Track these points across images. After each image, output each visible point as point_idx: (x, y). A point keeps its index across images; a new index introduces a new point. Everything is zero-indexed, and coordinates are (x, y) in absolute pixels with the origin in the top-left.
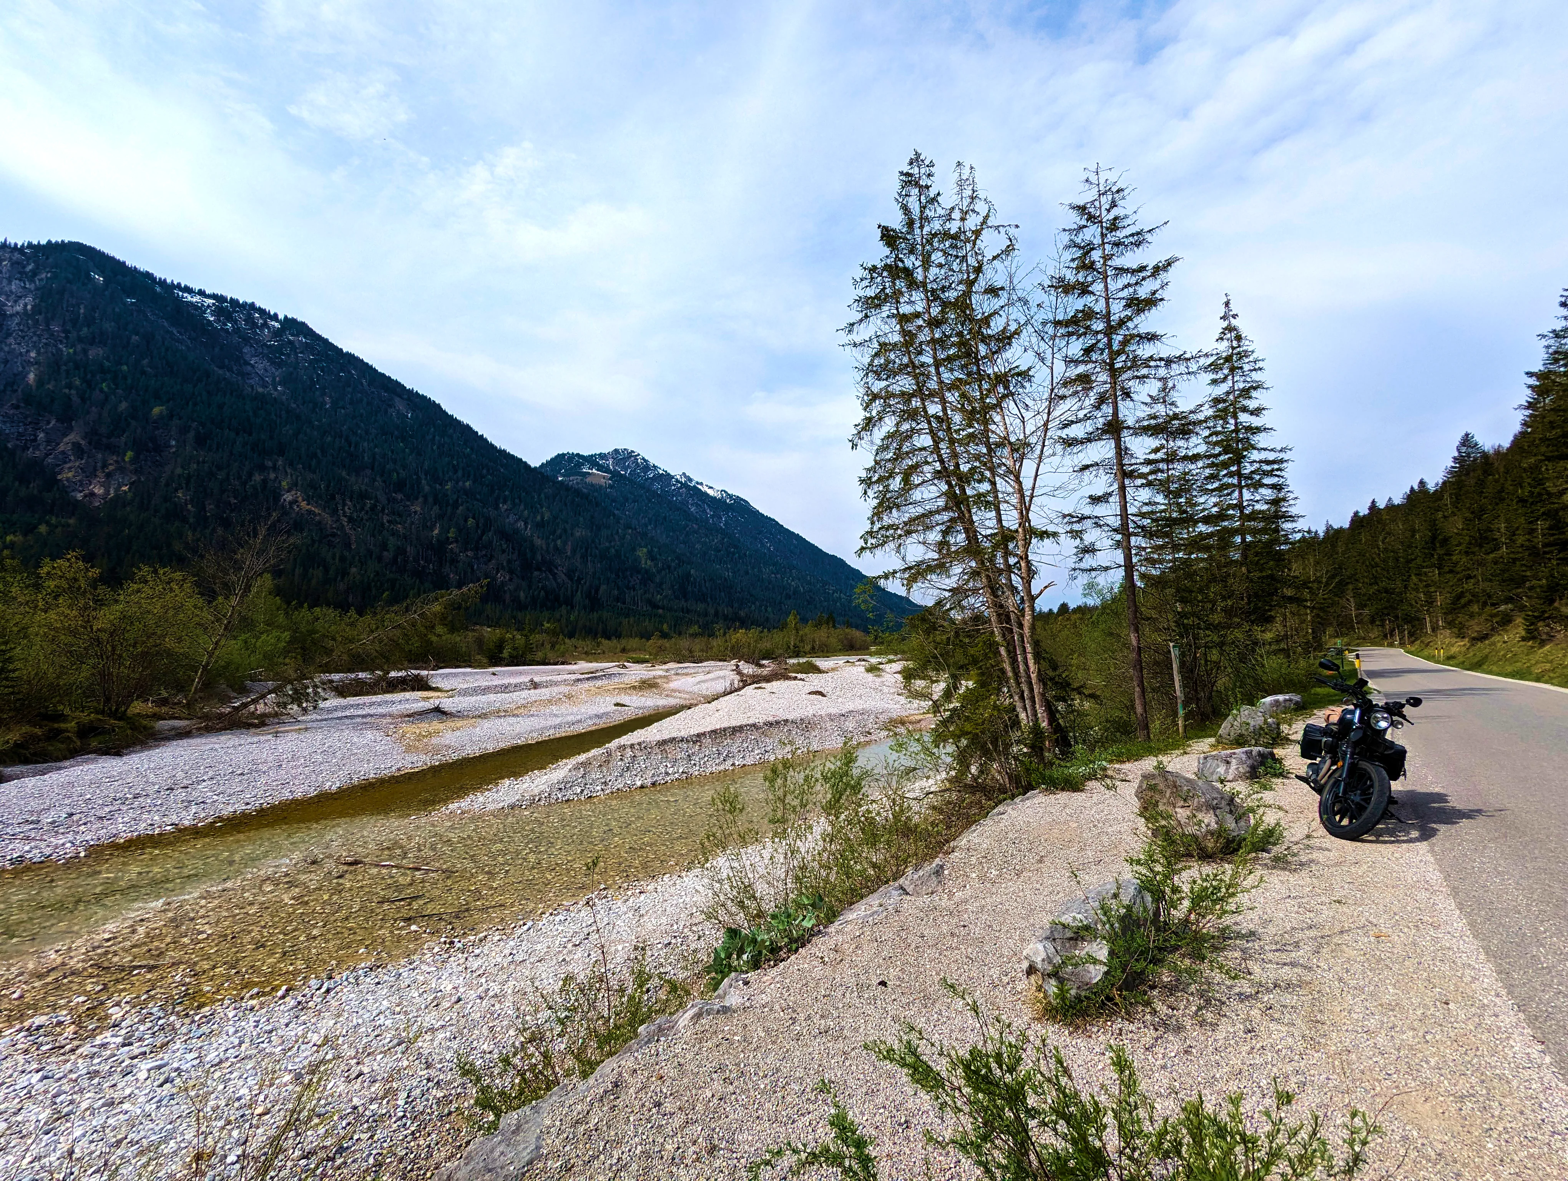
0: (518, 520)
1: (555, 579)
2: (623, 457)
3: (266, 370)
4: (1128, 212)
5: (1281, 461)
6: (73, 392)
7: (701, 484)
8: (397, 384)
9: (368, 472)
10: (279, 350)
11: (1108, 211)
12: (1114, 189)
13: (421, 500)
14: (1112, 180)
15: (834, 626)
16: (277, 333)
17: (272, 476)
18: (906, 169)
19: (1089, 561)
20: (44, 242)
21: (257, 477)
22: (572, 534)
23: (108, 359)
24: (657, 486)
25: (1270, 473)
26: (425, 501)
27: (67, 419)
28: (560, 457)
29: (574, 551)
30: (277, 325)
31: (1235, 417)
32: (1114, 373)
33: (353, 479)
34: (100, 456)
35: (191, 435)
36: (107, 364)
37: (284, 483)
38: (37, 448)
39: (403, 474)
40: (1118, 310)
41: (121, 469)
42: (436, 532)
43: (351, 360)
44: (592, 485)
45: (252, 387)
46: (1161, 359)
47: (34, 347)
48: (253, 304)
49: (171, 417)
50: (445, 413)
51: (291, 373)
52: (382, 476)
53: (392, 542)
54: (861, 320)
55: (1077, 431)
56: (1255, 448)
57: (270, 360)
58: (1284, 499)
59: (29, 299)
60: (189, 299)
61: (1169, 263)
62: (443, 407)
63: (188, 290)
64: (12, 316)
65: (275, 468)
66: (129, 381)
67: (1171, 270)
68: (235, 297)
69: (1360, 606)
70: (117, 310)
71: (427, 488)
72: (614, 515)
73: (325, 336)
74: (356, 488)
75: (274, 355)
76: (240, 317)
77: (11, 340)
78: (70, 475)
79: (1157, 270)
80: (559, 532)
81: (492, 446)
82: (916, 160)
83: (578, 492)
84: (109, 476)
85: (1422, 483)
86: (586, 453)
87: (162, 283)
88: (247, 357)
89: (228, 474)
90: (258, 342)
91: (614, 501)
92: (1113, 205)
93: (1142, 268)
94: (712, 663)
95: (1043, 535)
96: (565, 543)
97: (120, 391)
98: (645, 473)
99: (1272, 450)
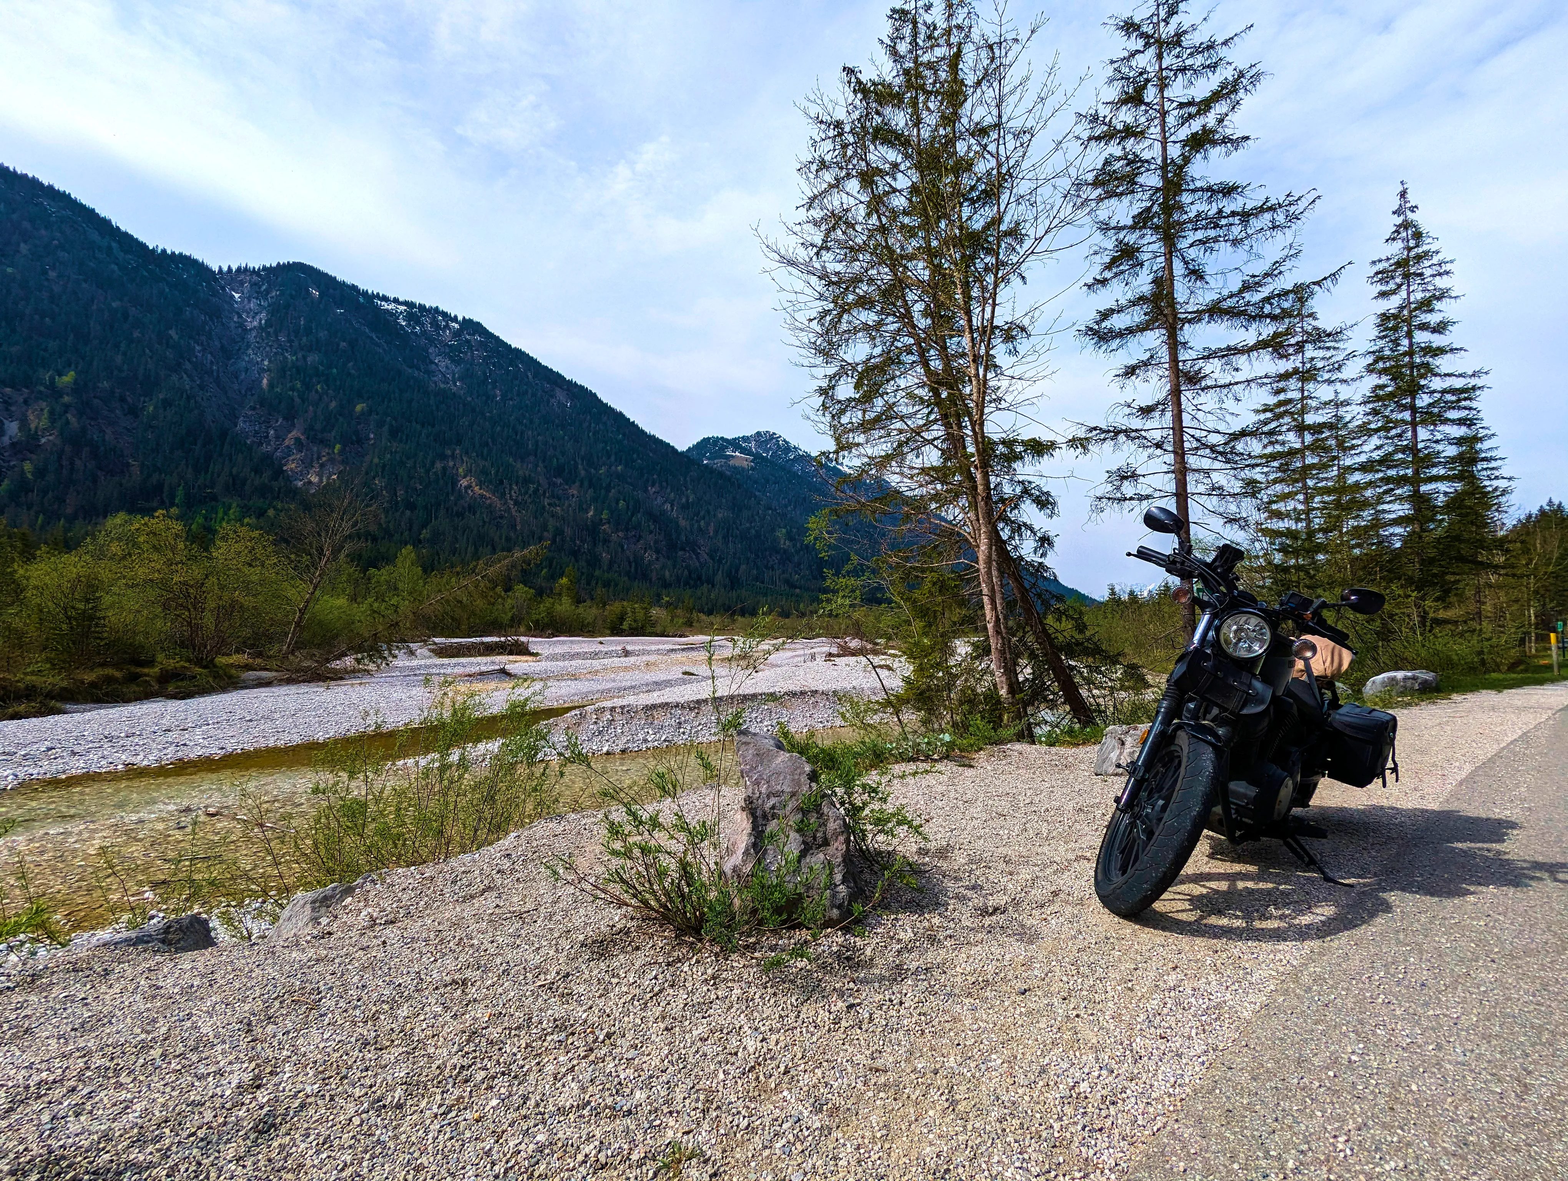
0: (665, 502)
1: (698, 558)
2: (765, 439)
3: (447, 367)
5: (1472, 389)
6: (295, 394)
8: (558, 375)
9: (532, 458)
10: (458, 349)
13: (577, 484)
16: (457, 334)
17: (451, 464)
20: (274, 265)
21: (439, 465)
22: (715, 515)
23: (322, 364)
24: (797, 467)
25: (1454, 406)
26: (581, 486)
27: (290, 417)
28: (706, 441)
29: (716, 532)
30: (457, 326)
31: (1409, 335)
33: (519, 465)
34: (315, 449)
35: (386, 428)
36: (321, 368)
37: (461, 470)
38: (268, 444)
39: (562, 460)
41: (332, 460)
42: (591, 513)
43: (519, 354)
44: (735, 468)
45: (435, 383)
47: (267, 356)
48: (437, 309)
49: (371, 412)
50: (600, 401)
51: (468, 370)
52: (544, 461)
53: (551, 523)
56: (1436, 375)
57: (450, 358)
58: (1478, 437)
59: (263, 315)
60: (386, 307)
62: (599, 396)
63: (385, 299)
64: (251, 329)
65: (453, 456)
66: (338, 383)
68: (422, 302)
70: (329, 320)
71: (583, 473)
72: (755, 497)
73: (496, 334)
74: (521, 473)
75: (453, 354)
76: (424, 319)
77: (250, 351)
78: (293, 466)
80: (702, 514)
81: (642, 431)
83: (721, 475)
84: (322, 466)
86: (729, 436)
87: (365, 294)
88: (432, 357)
89: (415, 463)
90: (441, 342)
91: (756, 482)
96: (708, 524)
97: (330, 392)
98: (786, 454)
99: (1460, 375)
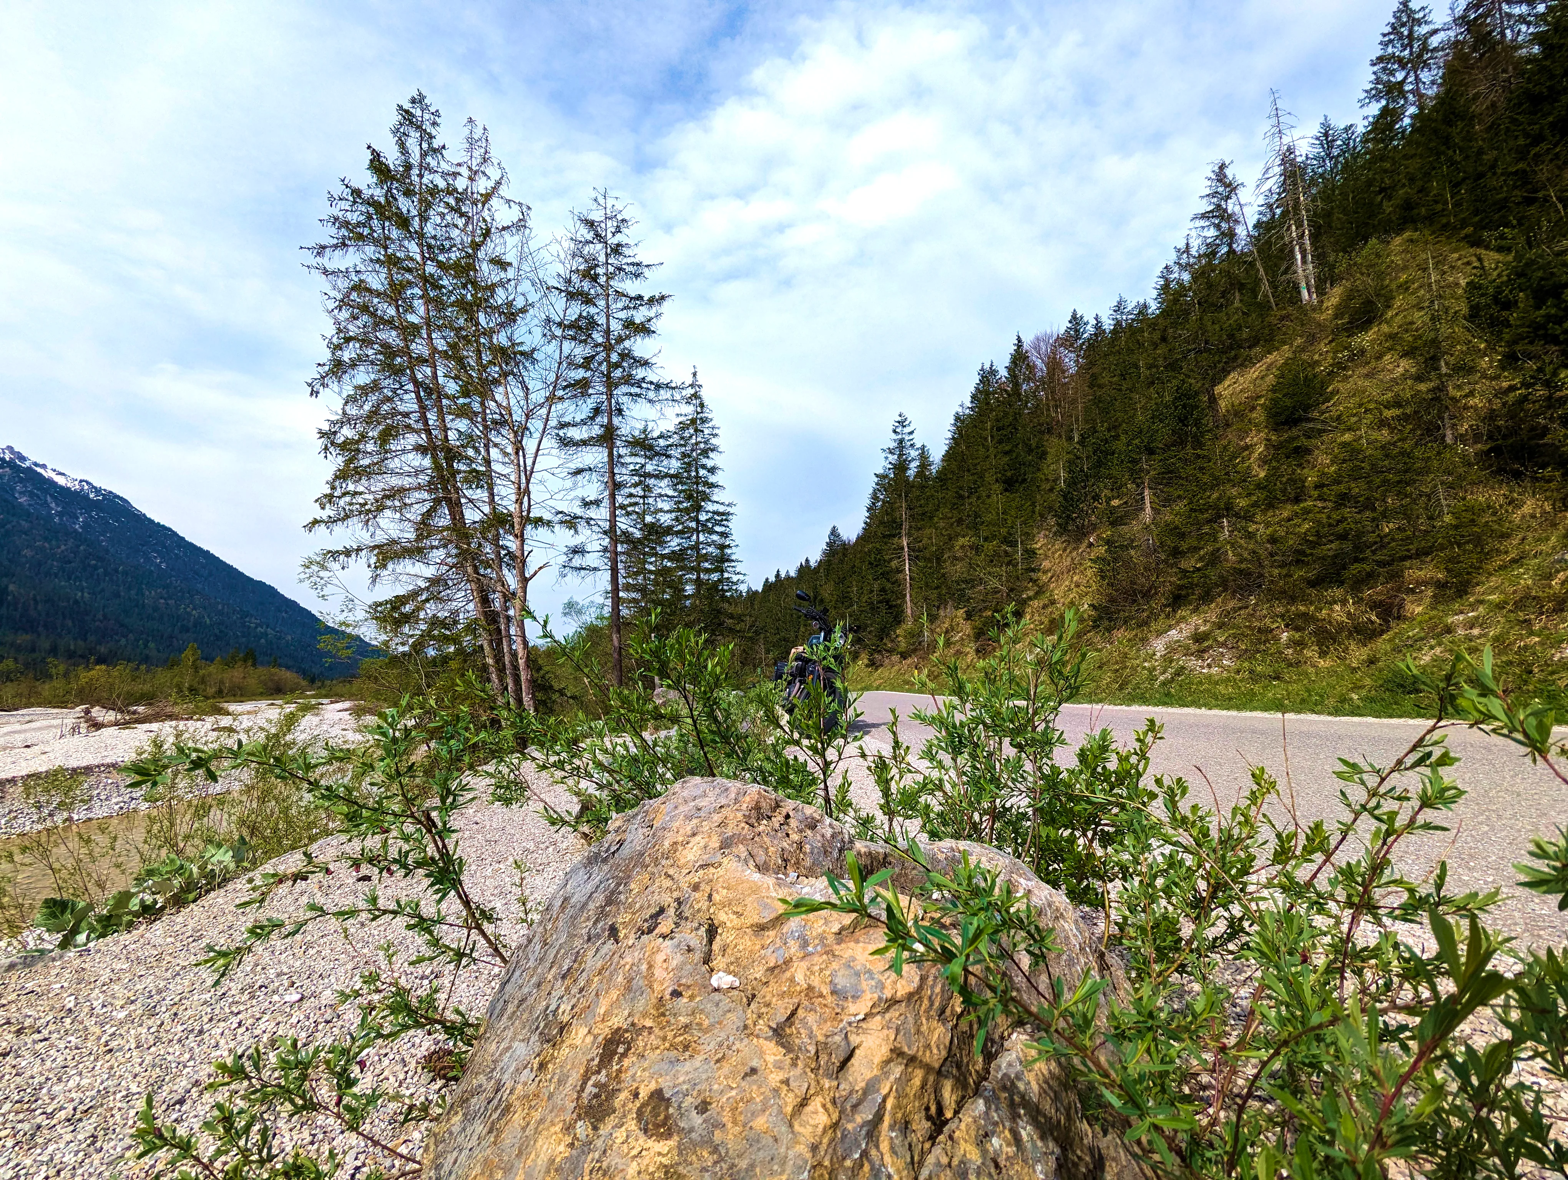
4: (631, 242)
5: (728, 514)
7: (44, 466)
11: (614, 234)
12: (620, 217)
14: (619, 207)
15: (254, 665)
18: (407, 106)
19: (577, 561)
25: (719, 523)
31: (696, 472)
32: (611, 384)
40: (616, 327)
46: (651, 383)
54: (336, 246)
55: (575, 434)
56: (710, 501)
58: (729, 546)
61: (663, 298)
67: (666, 304)
69: (768, 651)
79: (652, 301)
82: (418, 100)
85: (807, 560)
92: (618, 230)
93: (640, 297)
94: (39, 710)
95: (539, 522)
99: (723, 504)
